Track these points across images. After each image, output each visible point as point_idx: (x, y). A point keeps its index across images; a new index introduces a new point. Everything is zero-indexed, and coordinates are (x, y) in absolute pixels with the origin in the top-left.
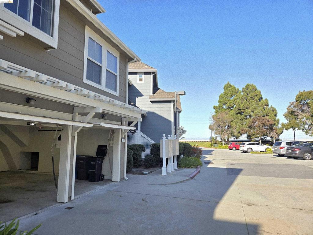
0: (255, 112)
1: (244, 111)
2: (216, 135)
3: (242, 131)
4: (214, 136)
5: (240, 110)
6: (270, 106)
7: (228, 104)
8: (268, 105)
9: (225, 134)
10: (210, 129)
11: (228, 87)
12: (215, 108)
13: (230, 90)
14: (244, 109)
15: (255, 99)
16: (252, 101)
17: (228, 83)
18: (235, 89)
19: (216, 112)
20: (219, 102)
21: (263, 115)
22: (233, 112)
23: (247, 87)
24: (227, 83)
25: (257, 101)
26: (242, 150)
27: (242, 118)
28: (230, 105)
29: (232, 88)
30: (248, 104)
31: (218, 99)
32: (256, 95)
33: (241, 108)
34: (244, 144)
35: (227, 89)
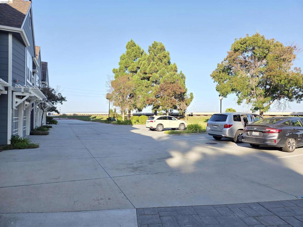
0: (164, 77)
1: (150, 75)
2: (115, 107)
3: (148, 100)
4: (113, 108)
5: (146, 74)
6: (179, 72)
7: (130, 67)
8: (177, 71)
9: (126, 104)
10: (107, 99)
11: (132, 45)
12: (115, 71)
13: (133, 50)
14: (151, 74)
15: (164, 61)
16: (161, 63)
17: (132, 41)
18: (139, 49)
19: (116, 77)
20: (120, 64)
21: (172, 82)
22: (136, 77)
23: (154, 45)
24: (130, 41)
25: (166, 64)
26: (149, 126)
27: (148, 85)
28: (133, 69)
29: (135, 47)
30: (156, 66)
31: (119, 61)
32: (165, 57)
33: (147, 72)
34: (153, 118)
35: (130, 48)
